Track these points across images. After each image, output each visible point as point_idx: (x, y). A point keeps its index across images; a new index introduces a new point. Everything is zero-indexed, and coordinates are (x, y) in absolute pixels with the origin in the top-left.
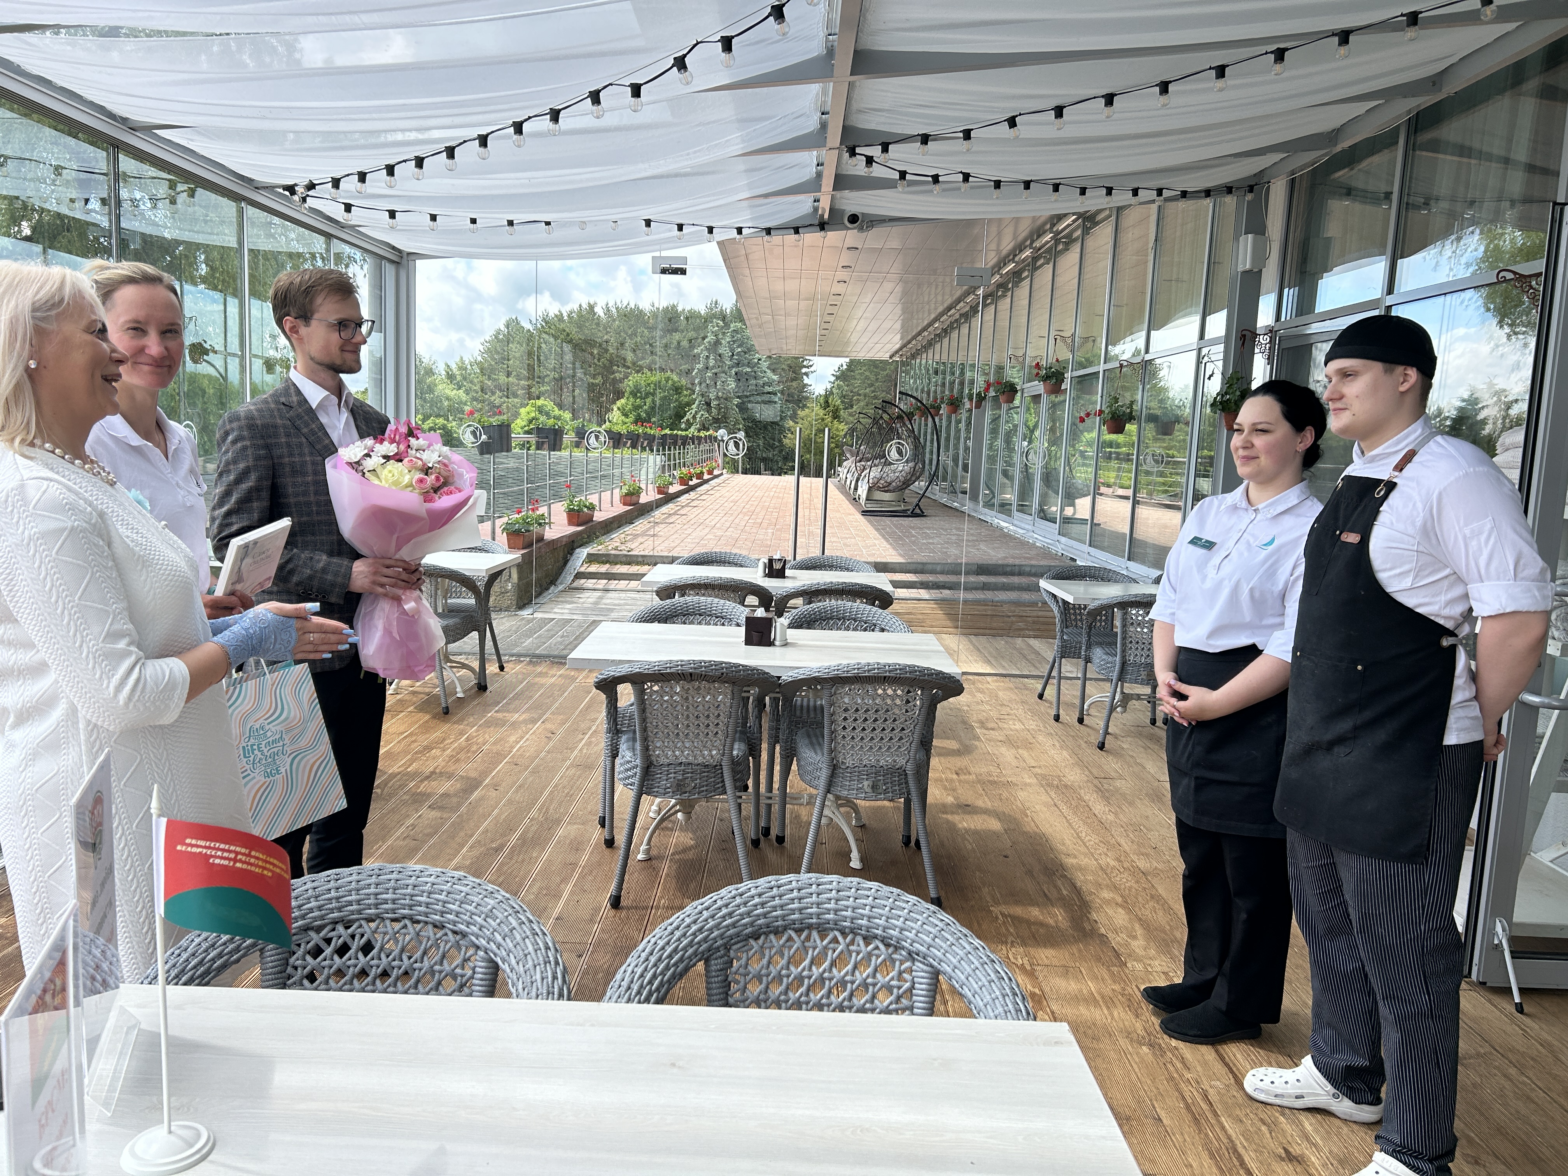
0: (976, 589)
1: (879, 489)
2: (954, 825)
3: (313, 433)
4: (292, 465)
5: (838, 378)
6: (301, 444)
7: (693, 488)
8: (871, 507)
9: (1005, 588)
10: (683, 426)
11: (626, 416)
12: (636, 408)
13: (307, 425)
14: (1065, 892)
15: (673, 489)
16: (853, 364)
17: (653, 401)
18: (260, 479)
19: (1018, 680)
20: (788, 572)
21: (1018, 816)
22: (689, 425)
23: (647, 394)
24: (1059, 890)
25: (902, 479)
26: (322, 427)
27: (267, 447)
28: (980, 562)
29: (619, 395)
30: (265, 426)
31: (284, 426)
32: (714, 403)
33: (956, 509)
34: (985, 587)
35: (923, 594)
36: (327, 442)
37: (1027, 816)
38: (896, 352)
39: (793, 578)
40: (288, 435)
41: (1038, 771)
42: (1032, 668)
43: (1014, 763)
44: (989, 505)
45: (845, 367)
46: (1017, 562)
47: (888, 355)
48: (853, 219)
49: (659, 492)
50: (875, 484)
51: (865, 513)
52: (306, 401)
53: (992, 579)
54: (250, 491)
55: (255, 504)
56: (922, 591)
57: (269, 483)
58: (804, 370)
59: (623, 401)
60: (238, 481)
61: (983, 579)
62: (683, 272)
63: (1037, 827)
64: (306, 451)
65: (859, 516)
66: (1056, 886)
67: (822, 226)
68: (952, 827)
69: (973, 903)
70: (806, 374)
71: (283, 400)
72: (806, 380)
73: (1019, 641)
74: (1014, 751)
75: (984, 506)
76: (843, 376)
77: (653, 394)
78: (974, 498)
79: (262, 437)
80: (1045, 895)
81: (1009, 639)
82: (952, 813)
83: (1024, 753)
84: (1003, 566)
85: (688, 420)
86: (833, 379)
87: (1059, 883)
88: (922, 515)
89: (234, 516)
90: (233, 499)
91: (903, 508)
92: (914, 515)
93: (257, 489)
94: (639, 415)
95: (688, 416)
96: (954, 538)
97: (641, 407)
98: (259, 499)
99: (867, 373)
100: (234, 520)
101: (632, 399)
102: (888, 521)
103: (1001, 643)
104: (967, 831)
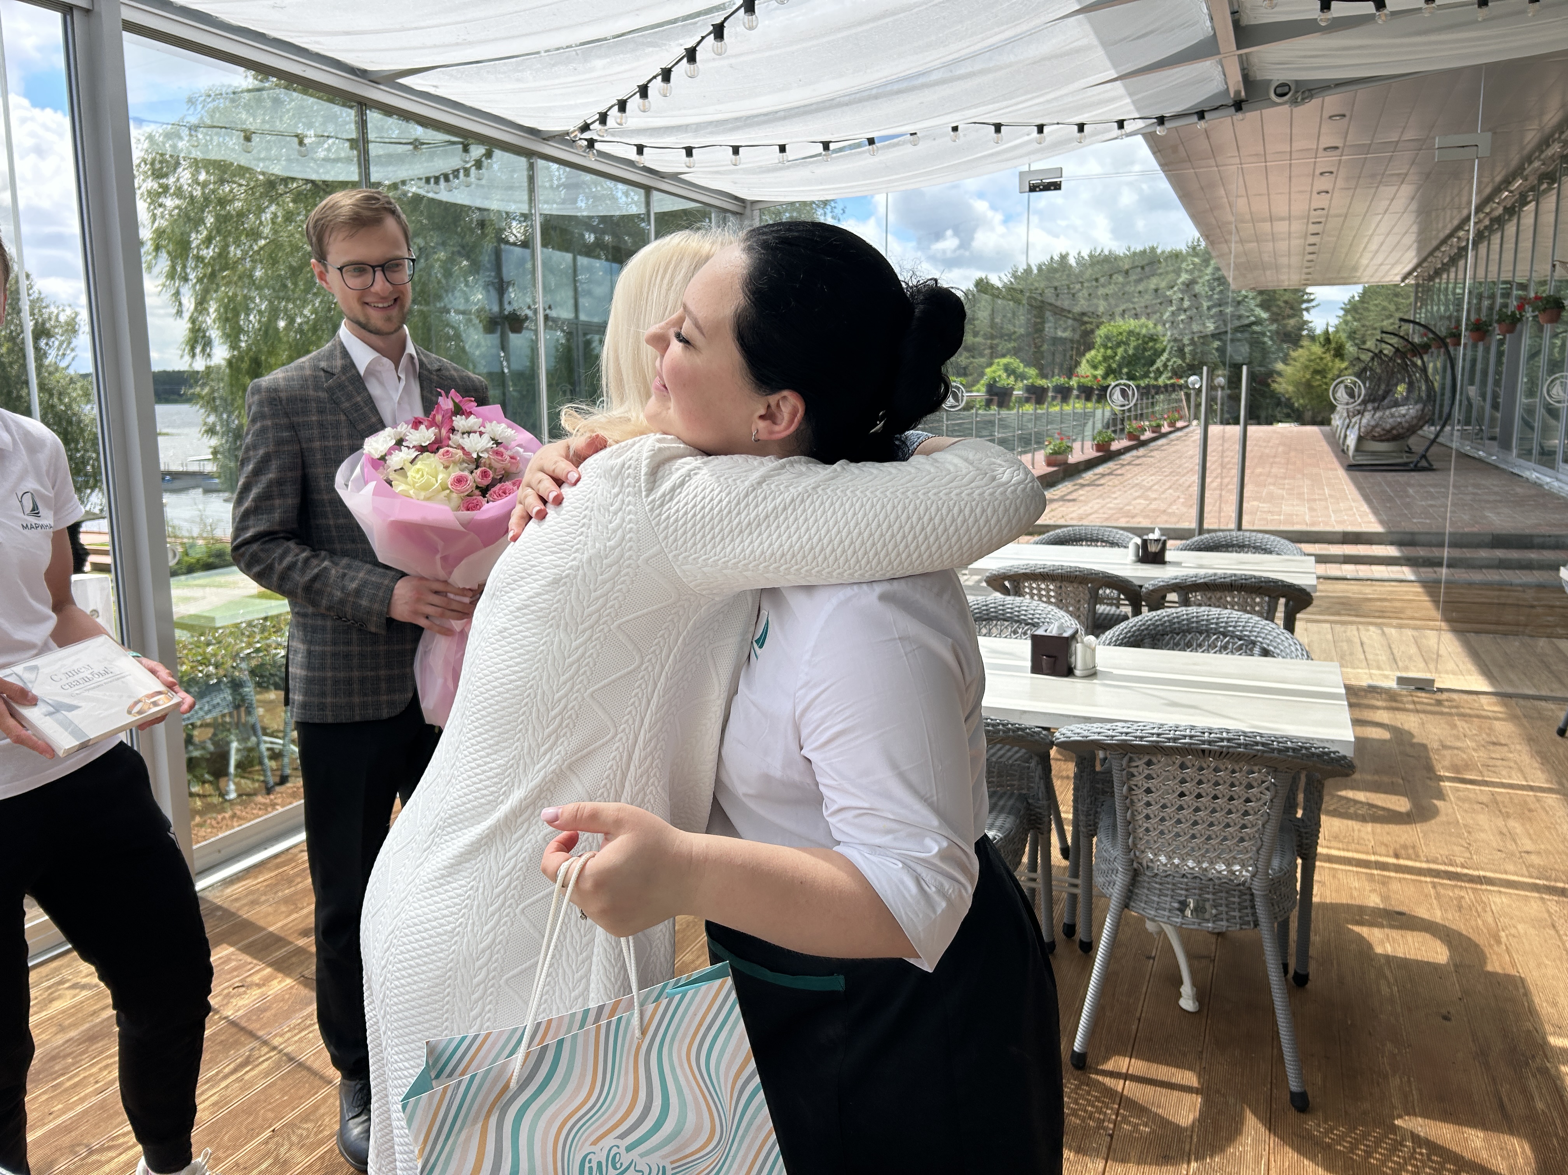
0: (1488, 567)
1: (1374, 438)
2: (1370, 946)
3: (357, 407)
4: (325, 450)
5: (1347, 311)
6: (338, 422)
7: (1144, 444)
8: (1362, 460)
9: (1528, 566)
10: (1152, 375)
11: (1095, 367)
12: (1105, 358)
13: (350, 397)
14: (1540, 1105)
15: (1115, 446)
16: (1367, 294)
17: (1126, 351)
18: (281, 469)
19: (1529, 703)
20: (1169, 556)
21: (1481, 941)
22: (1159, 373)
23: (1119, 345)
24: (1529, 1099)
25: (1406, 425)
26: (370, 401)
27: (292, 427)
28: (1498, 532)
29: (1090, 347)
30: (292, 400)
31: (318, 400)
32: (1187, 349)
33: (1480, 460)
34: (1503, 565)
35: (1406, 573)
36: (374, 420)
37: (1499, 942)
38: (1410, 273)
39: (1178, 564)
40: (321, 412)
41: (1535, 859)
42: (1555, 686)
43: (1495, 841)
44: (1526, 454)
45: (1357, 298)
46: (1556, 531)
47: (1398, 278)
48: (1283, 90)
49: (1098, 450)
50: (1367, 433)
51: (1351, 468)
52: (353, 365)
53: (1514, 555)
54: (270, 484)
55: (277, 502)
56: (1406, 569)
57: (299, 473)
58: (1304, 306)
59: (1093, 352)
60: (257, 472)
61: (1500, 553)
62: (1057, 186)
63: (1514, 965)
64: (344, 432)
65: (1341, 473)
66: (1525, 1091)
67: (1238, 105)
68: (1364, 948)
69: (1366, 1106)
70: (1307, 310)
71: (323, 364)
72: (1306, 316)
73: (1542, 642)
74: (1500, 822)
75: (1519, 456)
76: (1353, 309)
77: (1126, 344)
78: (1506, 445)
79: (287, 415)
80: (1502, 1106)
81: (1527, 640)
82: (1372, 924)
83: (1515, 825)
84: (1531, 536)
85: (1158, 369)
86: (1341, 313)
87: (1532, 1084)
88: (1430, 469)
89: (252, 518)
90: (252, 495)
91: (1405, 460)
92: (1417, 469)
93: (279, 482)
94: (1110, 366)
95: (1159, 364)
96: (1468, 498)
97: (1113, 357)
98: (282, 495)
99: (1385, 304)
100: (251, 522)
101: (1102, 350)
102: (1379, 476)
103: (1514, 645)
104: (1387, 957)
